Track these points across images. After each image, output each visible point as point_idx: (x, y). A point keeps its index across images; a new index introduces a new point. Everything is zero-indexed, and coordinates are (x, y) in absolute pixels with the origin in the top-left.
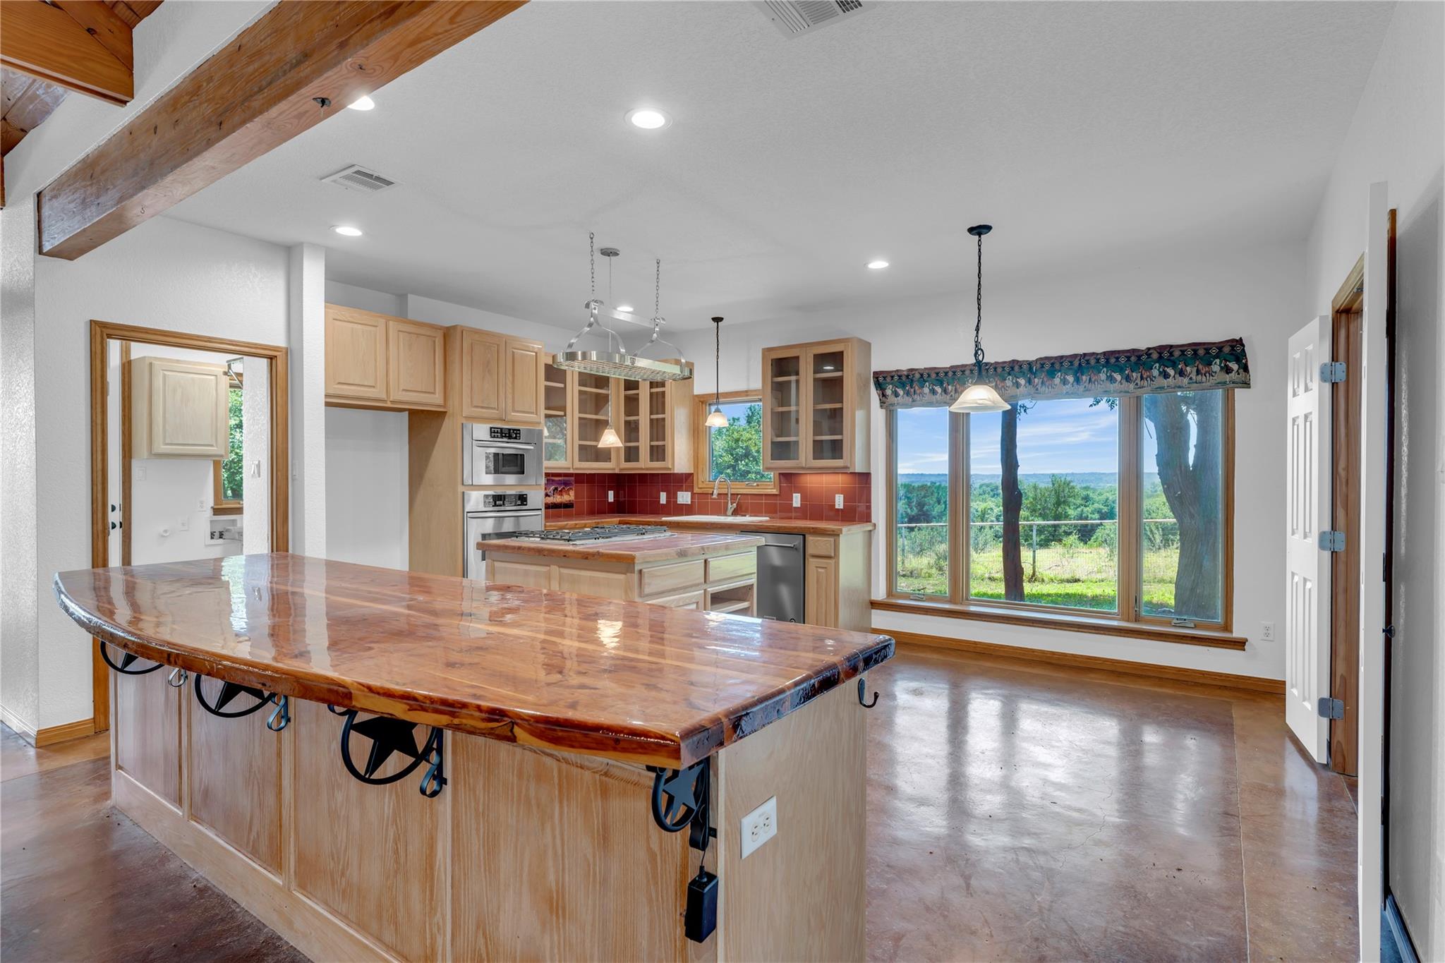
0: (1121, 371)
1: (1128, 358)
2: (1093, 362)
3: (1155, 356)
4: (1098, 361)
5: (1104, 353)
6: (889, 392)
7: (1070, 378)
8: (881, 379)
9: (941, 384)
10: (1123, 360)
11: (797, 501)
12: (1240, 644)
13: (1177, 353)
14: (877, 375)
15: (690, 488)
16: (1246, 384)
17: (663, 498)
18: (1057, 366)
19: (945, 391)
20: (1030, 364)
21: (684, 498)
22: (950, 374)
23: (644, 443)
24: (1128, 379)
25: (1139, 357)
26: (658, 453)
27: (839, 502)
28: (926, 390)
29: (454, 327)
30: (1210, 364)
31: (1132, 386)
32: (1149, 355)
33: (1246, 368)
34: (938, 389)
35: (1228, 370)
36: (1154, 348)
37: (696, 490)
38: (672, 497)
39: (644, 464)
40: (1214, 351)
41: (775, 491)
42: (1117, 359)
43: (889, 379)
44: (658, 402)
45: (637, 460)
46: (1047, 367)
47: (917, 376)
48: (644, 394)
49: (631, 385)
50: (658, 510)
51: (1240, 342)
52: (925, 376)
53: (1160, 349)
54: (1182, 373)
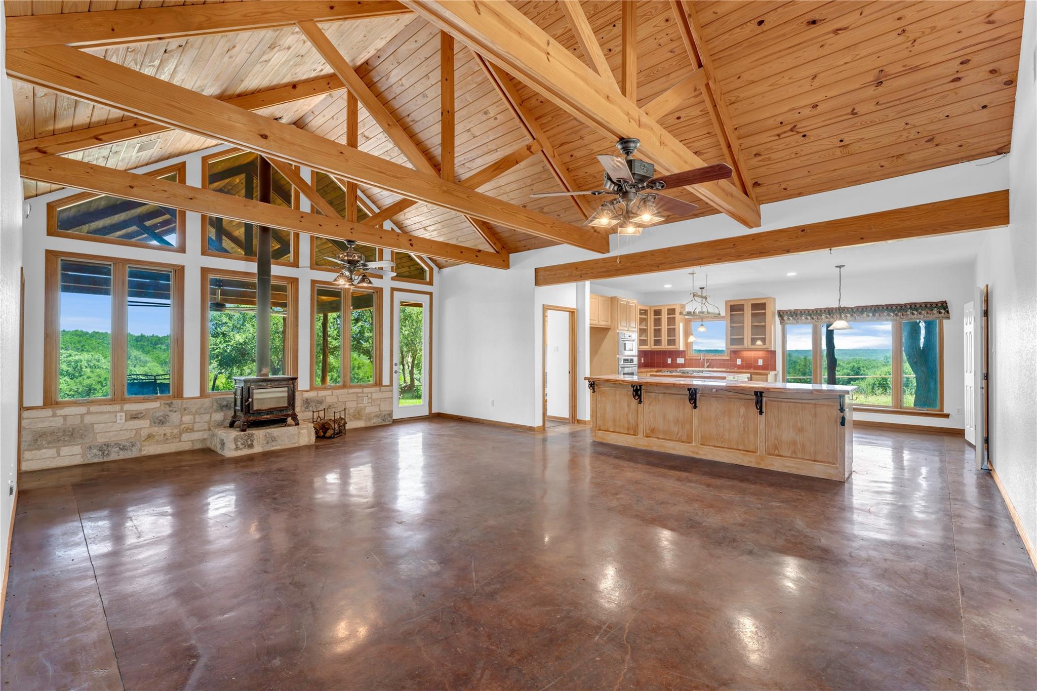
0: (893, 312)
1: (897, 307)
2: (881, 308)
3: (909, 307)
4: (883, 308)
5: (886, 305)
6: (785, 318)
7: (871, 315)
8: (781, 313)
9: (810, 315)
10: (894, 308)
11: (739, 362)
12: (947, 416)
13: (918, 306)
14: (779, 312)
15: (684, 357)
16: (948, 318)
17: (669, 361)
18: (865, 309)
19: (812, 318)
20: (852, 309)
21: (680, 361)
22: (815, 312)
23: (664, 337)
24: (897, 315)
25: (901, 307)
26: (671, 342)
27: (760, 362)
28: (803, 318)
29: (616, 297)
30: (932, 310)
31: (898, 318)
32: (906, 306)
33: (948, 312)
34: (809, 318)
35: (940, 313)
36: (908, 304)
37: (687, 358)
38: (674, 360)
39: (664, 346)
40: (934, 305)
41: (728, 358)
42: (892, 307)
43: (785, 313)
44: (671, 321)
45: (661, 345)
46: (860, 310)
47: (799, 312)
48: (664, 317)
49: (658, 313)
50: (666, 366)
51: (945, 302)
52: (803, 312)
53: (911, 304)
54: (920, 313)
